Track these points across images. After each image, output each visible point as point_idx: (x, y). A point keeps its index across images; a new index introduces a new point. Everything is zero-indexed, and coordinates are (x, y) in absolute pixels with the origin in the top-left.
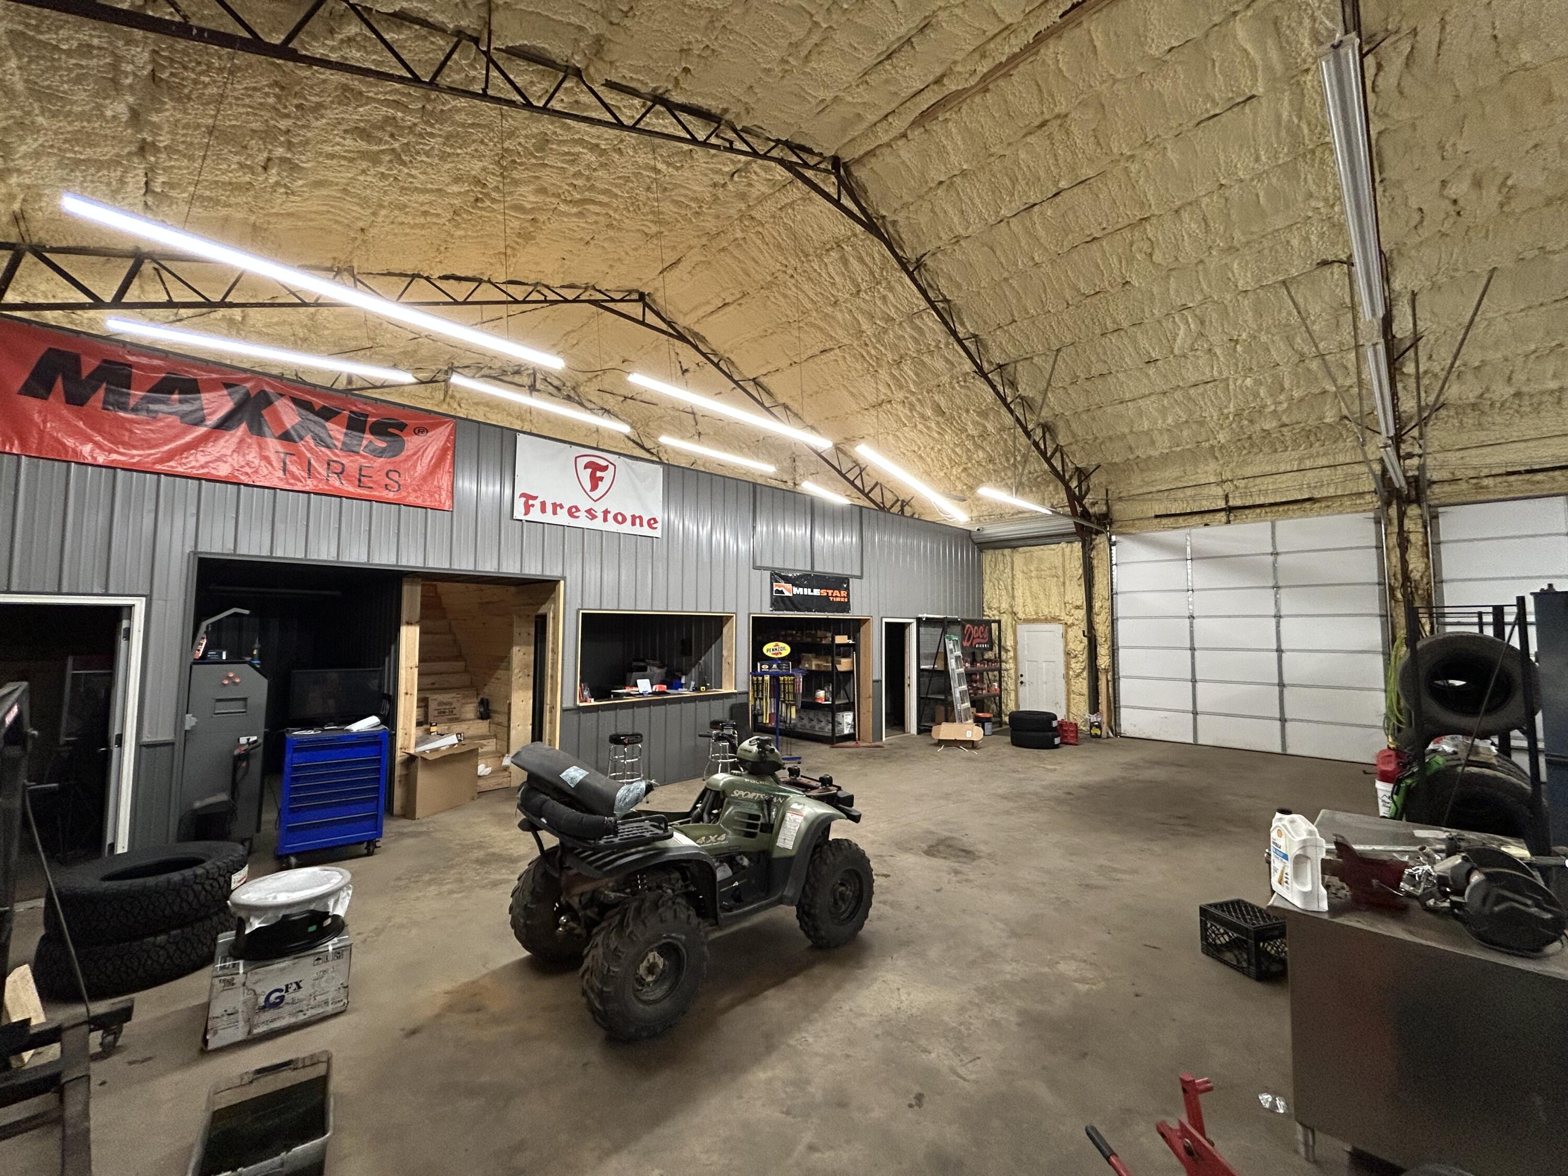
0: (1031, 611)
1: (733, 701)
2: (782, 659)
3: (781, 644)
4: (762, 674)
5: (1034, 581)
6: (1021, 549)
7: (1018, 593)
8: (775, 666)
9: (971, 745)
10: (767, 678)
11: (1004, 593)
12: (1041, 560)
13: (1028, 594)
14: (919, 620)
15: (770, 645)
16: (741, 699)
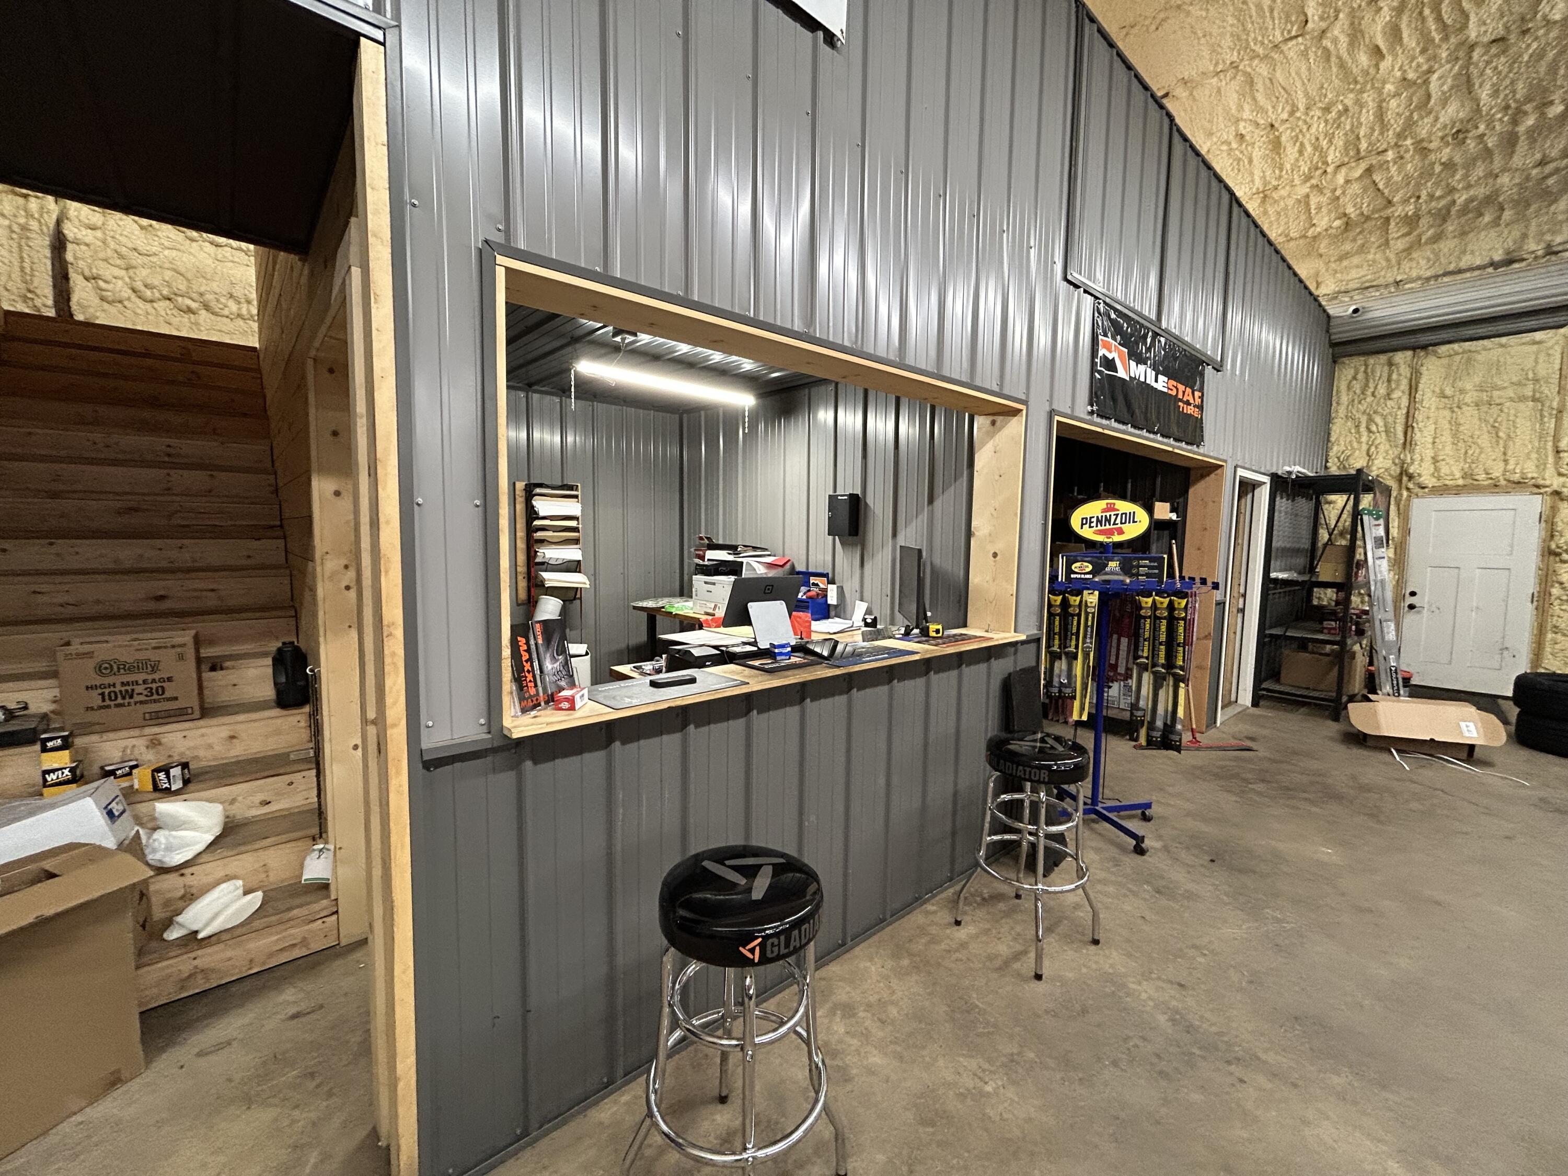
0: (1453, 471)
1: (1002, 667)
2: (1132, 544)
3: (1124, 506)
4: (1078, 588)
5: (1469, 411)
6: (1443, 349)
7: (1423, 436)
8: (1113, 565)
9: (1468, 752)
10: (1092, 598)
11: (1381, 438)
12: (1498, 366)
13: (1447, 438)
14: (1275, 477)
15: (1094, 509)
16: (1025, 660)
